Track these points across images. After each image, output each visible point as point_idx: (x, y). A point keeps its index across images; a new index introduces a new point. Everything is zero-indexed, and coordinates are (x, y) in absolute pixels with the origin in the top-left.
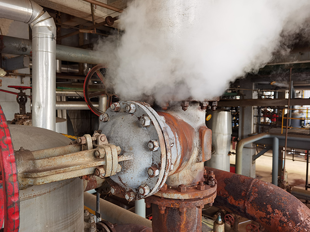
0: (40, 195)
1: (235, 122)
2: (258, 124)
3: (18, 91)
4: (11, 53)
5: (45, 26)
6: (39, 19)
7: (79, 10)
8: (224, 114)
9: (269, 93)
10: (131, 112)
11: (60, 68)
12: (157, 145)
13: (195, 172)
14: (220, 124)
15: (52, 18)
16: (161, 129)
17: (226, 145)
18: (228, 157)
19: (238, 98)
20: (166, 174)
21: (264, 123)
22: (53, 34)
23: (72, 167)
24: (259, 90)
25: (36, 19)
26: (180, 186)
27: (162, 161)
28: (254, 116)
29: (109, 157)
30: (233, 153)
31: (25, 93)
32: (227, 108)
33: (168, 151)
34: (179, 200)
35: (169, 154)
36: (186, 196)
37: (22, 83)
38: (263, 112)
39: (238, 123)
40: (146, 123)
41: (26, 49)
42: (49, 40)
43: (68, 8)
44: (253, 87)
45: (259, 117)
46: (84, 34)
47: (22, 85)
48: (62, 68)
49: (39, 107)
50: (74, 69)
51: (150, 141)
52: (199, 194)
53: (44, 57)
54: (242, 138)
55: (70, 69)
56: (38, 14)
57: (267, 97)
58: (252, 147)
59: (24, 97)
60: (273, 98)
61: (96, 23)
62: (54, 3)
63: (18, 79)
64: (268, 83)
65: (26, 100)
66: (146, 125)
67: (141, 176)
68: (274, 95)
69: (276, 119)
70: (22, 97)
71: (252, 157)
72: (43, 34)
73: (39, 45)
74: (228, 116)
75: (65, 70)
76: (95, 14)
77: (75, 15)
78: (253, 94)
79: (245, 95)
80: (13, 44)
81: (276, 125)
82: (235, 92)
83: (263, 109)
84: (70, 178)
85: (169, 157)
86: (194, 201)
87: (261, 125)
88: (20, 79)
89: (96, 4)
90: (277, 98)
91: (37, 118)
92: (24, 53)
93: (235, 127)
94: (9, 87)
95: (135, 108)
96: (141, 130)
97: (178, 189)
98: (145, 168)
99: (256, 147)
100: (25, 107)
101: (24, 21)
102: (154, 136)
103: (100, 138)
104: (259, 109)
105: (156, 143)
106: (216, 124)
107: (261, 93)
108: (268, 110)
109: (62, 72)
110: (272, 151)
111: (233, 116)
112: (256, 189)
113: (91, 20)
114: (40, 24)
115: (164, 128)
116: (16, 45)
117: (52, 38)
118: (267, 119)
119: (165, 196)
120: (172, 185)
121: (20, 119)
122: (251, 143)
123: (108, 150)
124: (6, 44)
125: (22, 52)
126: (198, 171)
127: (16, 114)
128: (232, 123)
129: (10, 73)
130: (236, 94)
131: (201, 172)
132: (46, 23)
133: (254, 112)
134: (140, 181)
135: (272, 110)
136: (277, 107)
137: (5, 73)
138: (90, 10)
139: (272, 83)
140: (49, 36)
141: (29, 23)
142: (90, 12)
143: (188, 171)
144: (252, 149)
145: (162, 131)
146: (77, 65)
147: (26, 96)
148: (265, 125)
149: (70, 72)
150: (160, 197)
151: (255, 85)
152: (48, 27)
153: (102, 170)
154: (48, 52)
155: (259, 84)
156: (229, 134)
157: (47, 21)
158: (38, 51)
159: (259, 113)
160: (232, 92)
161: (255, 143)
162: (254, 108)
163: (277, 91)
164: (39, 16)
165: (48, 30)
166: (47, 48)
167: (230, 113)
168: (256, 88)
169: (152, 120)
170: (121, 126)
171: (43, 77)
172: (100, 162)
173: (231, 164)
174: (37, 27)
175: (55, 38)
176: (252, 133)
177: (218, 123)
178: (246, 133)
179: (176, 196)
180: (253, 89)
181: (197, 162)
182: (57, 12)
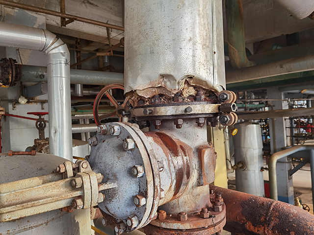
0: (37, 226)
1: (265, 135)
2: (292, 136)
3: (37, 117)
4: (30, 81)
5: (59, 53)
6: (53, 46)
7: (96, 34)
8: (253, 127)
9: (301, 102)
10: (115, 134)
11: (82, 92)
12: (141, 171)
13: (198, 197)
14: (249, 138)
15: (66, 44)
16: (147, 152)
17: (257, 160)
18: (261, 173)
19: (267, 109)
20: (156, 202)
21: (297, 134)
22: (66, 60)
23: (43, 200)
24: (289, 100)
25: (50, 47)
26: (180, 213)
27: (148, 188)
28: (286, 128)
29: (87, 186)
30: (266, 169)
31: (44, 119)
32: (256, 121)
33: (155, 176)
34: (180, 230)
35: (157, 180)
36: (187, 226)
37: (43, 109)
38: (296, 123)
39: (269, 135)
40: (129, 146)
41: (44, 76)
42: (63, 65)
43: (85, 33)
44: (283, 97)
45: (291, 128)
46: (103, 57)
47: (43, 111)
48: (84, 92)
49: (56, 132)
50: (95, 91)
51: (134, 167)
52: (202, 223)
53: (59, 82)
54: (275, 151)
55: (92, 92)
56: (51, 42)
57: (299, 106)
58: (287, 161)
59: (43, 123)
60: (306, 107)
61: (112, 45)
62: (71, 30)
63: (39, 105)
64: (297, 91)
65: (45, 125)
66: (129, 148)
67: (129, 205)
68: (307, 104)
69: (312, 129)
70: (41, 122)
71: (287, 172)
72: (57, 61)
73: (54, 71)
74: (256, 129)
75: (87, 93)
76: (111, 37)
77: (92, 40)
78: (283, 104)
79: (274, 106)
80: (31, 72)
81: (311, 135)
82: (263, 103)
83: (296, 120)
84: (42, 212)
85: (157, 183)
86: (197, 231)
87: (294, 137)
88: (41, 105)
89: (111, 28)
90: (310, 107)
91: (54, 143)
92: (42, 80)
93: (266, 141)
94: (28, 113)
95: (120, 130)
96: (126, 154)
97: (178, 218)
98: (131, 196)
99: (291, 161)
100: (44, 132)
101: (38, 49)
102: (139, 160)
103: (81, 165)
104: (291, 119)
105: (140, 168)
106: (245, 138)
107: (292, 103)
108: (302, 120)
109: (84, 96)
110: (309, 164)
111: (263, 128)
112: (277, 214)
113: (108, 43)
114: (54, 51)
115: (150, 150)
116: (34, 73)
117: (66, 64)
118: (302, 130)
119: (164, 225)
120: (172, 213)
121: (39, 144)
122: (285, 157)
123: (86, 179)
124: (24, 72)
125: (39, 80)
126: (201, 195)
127: (35, 140)
128: (262, 136)
129: (31, 101)
130: (263, 105)
131: (204, 197)
132: (59, 50)
133: (286, 123)
134: (128, 211)
135: (306, 120)
136: (311, 116)
137: (26, 100)
138: (106, 34)
139: (303, 92)
140: (63, 62)
141: (44, 51)
142: (106, 35)
143: (189, 196)
144: (287, 164)
145: (148, 154)
146: (99, 88)
147: (45, 122)
148: (299, 137)
149: (91, 95)
150: (159, 227)
151: (284, 94)
152: (62, 53)
153: (79, 202)
154: (62, 77)
155: (288, 93)
156: (259, 148)
157: (60, 47)
158: (53, 77)
159: (291, 123)
160: (260, 104)
161: (289, 157)
162: (285, 119)
163: (310, 99)
164: (52, 44)
165: (62, 56)
166: (61, 74)
167: (259, 125)
168: (286, 98)
169: (136, 142)
170: (105, 150)
171: (58, 102)
172: (76, 192)
173: (264, 181)
174: (50, 54)
175: (69, 64)
176: (286, 146)
177: (246, 137)
178: (278, 146)
179: (176, 225)
180: (283, 99)
181: (199, 186)
182: (77, 38)
